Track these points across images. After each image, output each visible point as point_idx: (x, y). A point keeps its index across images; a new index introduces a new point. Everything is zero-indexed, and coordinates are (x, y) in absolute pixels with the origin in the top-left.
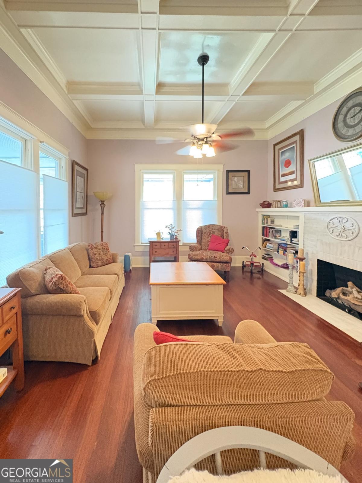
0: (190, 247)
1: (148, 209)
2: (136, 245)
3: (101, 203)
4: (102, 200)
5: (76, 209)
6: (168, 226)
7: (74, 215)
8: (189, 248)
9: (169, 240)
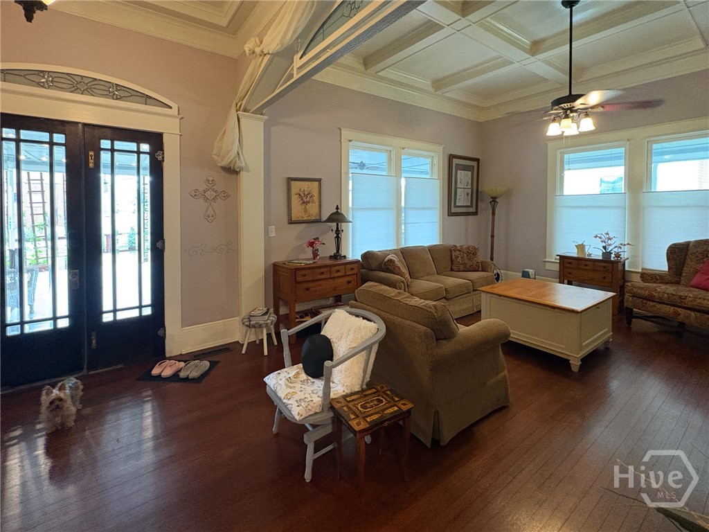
0: (642, 274)
1: (568, 207)
2: (547, 260)
3: (491, 200)
4: (493, 196)
5: (454, 207)
6: (599, 236)
7: (451, 214)
8: (641, 277)
9: (601, 258)
